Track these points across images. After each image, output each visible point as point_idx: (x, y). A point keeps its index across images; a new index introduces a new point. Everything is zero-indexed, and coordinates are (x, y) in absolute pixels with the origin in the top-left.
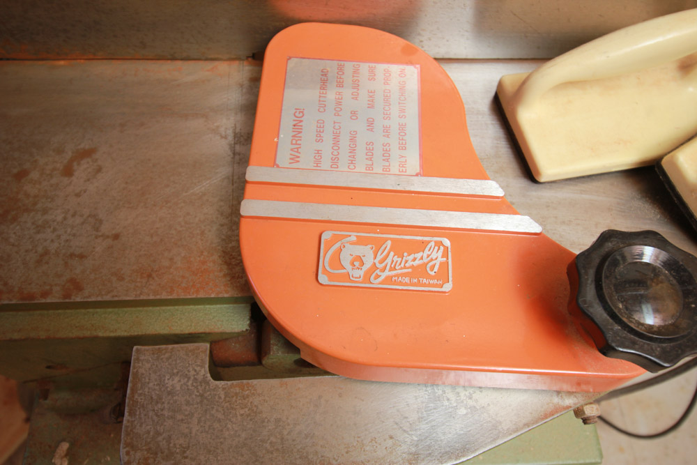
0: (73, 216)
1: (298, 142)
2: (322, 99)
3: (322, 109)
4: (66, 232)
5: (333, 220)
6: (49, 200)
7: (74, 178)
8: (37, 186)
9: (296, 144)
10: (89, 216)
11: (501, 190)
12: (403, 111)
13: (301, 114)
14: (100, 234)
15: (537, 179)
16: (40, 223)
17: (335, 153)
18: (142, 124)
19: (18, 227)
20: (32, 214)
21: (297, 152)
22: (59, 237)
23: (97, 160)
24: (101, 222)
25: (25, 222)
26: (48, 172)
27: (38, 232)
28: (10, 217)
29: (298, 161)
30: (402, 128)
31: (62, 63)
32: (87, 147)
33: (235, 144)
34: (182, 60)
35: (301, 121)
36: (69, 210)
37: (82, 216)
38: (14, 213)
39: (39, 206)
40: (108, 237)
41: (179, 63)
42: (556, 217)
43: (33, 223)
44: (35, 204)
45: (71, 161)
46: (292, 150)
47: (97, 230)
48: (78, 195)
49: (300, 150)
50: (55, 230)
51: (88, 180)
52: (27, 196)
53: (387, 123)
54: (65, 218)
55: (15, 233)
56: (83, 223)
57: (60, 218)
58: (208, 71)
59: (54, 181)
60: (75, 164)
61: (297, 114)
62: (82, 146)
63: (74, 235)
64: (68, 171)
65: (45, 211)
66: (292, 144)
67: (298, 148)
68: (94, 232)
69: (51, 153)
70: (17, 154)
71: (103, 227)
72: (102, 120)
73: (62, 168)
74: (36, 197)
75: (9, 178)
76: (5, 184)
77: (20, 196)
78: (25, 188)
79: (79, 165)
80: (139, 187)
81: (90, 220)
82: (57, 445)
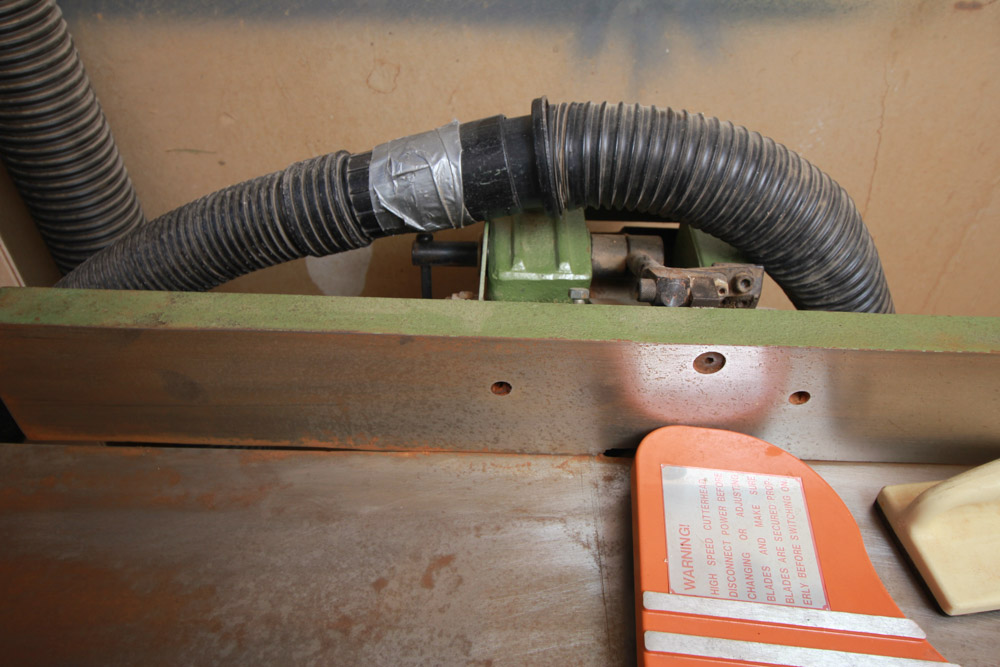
0: (440, 635)
1: (690, 564)
2: (705, 514)
3: (707, 527)
4: (434, 655)
5: (746, 659)
6: (412, 616)
7: (434, 590)
8: (398, 598)
9: (688, 566)
10: (457, 636)
11: (921, 631)
12: (793, 531)
13: (687, 532)
14: (470, 659)
15: (947, 613)
16: (406, 643)
17: (731, 578)
18: (498, 528)
19: (383, 648)
20: (396, 632)
21: (691, 575)
22: (428, 660)
23: (456, 569)
24: (470, 644)
25: (391, 641)
26: (407, 582)
27: (406, 654)
28: (373, 635)
29: (693, 587)
30: (797, 550)
31: (407, 454)
32: (445, 553)
33: (599, 554)
34: (529, 454)
35: (688, 540)
36: (434, 629)
37: (449, 636)
38: (377, 630)
39: (402, 622)
40: (480, 663)
41: (527, 459)
42: (975, 660)
43: (399, 643)
44: (398, 620)
45: (430, 570)
46: (684, 573)
47: (467, 653)
48: (441, 611)
49: (693, 574)
50: (422, 653)
51: (451, 593)
52: (389, 609)
53: (780, 544)
54: (432, 639)
55: (381, 654)
56: (451, 646)
57: (426, 638)
58: (559, 467)
59: (415, 593)
60: (434, 573)
61: (682, 531)
62: (439, 552)
63: (443, 659)
64: (428, 582)
65: (410, 629)
66: (683, 566)
67: (691, 571)
68: (464, 657)
69: (408, 559)
70: (373, 560)
71: (473, 651)
72: (456, 522)
73: (421, 578)
74: (398, 611)
75: (368, 588)
76: (364, 595)
77: (382, 609)
78: (386, 600)
79: (438, 574)
80: (505, 603)
81: (458, 641)
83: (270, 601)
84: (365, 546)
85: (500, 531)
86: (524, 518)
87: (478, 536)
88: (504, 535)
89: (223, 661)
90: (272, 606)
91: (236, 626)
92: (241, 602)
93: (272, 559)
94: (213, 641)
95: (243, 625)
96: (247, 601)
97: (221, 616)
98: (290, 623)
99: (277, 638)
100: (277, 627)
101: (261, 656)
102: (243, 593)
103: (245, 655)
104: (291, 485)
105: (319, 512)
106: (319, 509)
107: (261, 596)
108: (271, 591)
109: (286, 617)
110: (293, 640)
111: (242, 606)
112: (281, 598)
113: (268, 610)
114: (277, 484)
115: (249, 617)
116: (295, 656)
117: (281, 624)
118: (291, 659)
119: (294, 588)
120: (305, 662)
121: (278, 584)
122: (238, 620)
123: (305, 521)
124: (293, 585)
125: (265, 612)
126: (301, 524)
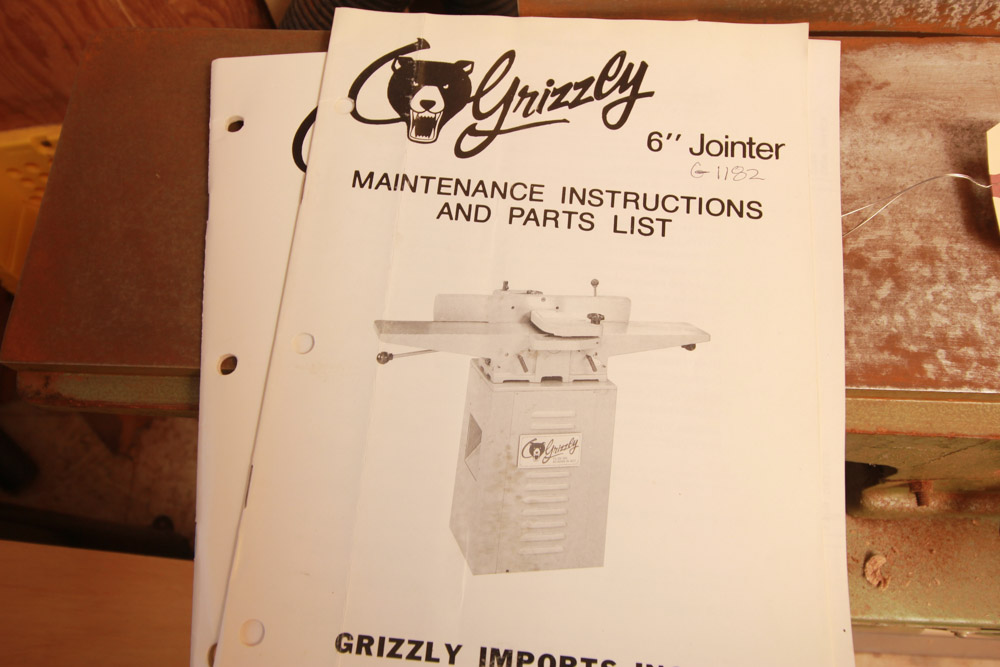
82: (863, 558)
83: (917, 232)
89: (884, 302)
90: (922, 238)
91: (884, 261)
92: (879, 233)
93: (900, 180)
94: (860, 278)
95: (892, 261)
96: (886, 232)
97: (860, 249)
98: (953, 258)
99: (942, 275)
100: (938, 264)
101: (930, 298)
102: (877, 222)
103: (909, 295)
104: (886, 84)
105: (939, 119)
106: (938, 116)
107: (901, 225)
108: (913, 220)
109: (944, 251)
110: (964, 279)
111: (881, 238)
112: (928, 228)
113: (916, 243)
114: (869, 83)
115: (896, 251)
116: (975, 297)
117: (941, 260)
118: (968, 301)
119: (941, 216)
120: (990, 305)
121: (919, 211)
122: (884, 254)
123: (924, 131)
124: (938, 212)
125: (913, 245)
126: (920, 135)
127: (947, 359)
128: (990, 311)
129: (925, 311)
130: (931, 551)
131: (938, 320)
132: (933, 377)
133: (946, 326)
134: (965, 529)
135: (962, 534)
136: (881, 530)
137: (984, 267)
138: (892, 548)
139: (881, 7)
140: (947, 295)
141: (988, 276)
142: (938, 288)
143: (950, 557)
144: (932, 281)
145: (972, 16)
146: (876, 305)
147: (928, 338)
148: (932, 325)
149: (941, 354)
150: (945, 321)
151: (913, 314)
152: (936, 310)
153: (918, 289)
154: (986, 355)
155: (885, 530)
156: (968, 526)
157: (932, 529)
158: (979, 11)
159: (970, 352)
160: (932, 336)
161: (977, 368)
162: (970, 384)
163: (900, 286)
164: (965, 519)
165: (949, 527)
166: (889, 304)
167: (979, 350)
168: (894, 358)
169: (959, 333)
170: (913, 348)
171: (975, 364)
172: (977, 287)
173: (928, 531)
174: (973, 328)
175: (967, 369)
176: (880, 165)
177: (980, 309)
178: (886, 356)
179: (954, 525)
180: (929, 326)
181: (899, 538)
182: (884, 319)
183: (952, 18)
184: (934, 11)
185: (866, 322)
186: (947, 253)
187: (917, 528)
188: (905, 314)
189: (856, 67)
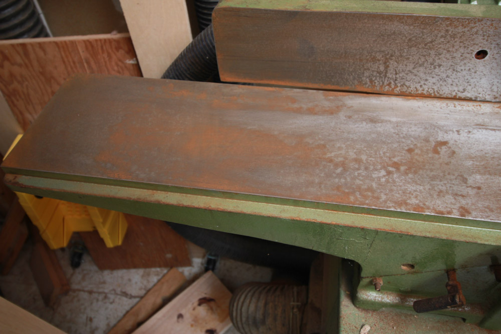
0: (449, 174)
6: (431, 165)
7: (441, 155)
8: (422, 157)
14: (468, 185)
19: (419, 177)
23: (450, 147)
24: (466, 179)
25: (422, 174)
26: (425, 151)
27: (432, 180)
28: (412, 171)
31: (410, 97)
32: (442, 140)
36: (445, 171)
37: (454, 175)
38: (414, 169)
39: (427, 167)
40: (474, 187)
41: (479, 103)
43: (427, 176)
44: (424, 166)
45: (436, 146)
47: (466, 183)
48: (447, 164)
51: (450, 157)
52: (418, 161)
56: (456, 179)
57: (441, 175)
58: (498, 108)
59: (430, 155)
60: (438, 148)
62: (439, 140)
64: (436, 152)
65: (431, 170)
68: (464, 184)
69: (422, 141)
70: (403, 140)
71: (468, 182)
72: (445, 128)
73: (432, 149)
74: (423, 162)
75: (404, 152)
76: (403, 154)
77: (414, 161)
78: (415, 157)
79: (441, 149)
80: (482, 164)
81: (459, 177)
82: (360, 327)
83: (355, 153)
84: (398, 134)
85: (471, 133)
86: (483, 128)
87: (459, 134)
88: (474, 135)
89: (338, 174)
90: (357, 155)
91: (340, 161)
92: (340, 152)
93: (351, 136)
94: (330, 166)
95: (344, 161)
96: (343, 152)
97: (332, 157)
98: (367, 162)
99: (362, 168)
100: (361, 164)
101: (356, 174)
102: (340, 148)
103: (348, 173)
104: (352, 107)
105: (370, 119)
106: (370, 118)
107: (349, 150)
108: (354, 149)
109: (364, 160)
110: (371, 169)
111: (341, 154)
112: (360, 152)
113: (354, 156)
114: (345, 106)
115: (346, 158)
116: (374, 176)
117: (363, 163)
118: (372, 177)
119: (365, 149)
120: (380, 179)
121: (357, 146)
122: (341, 159)
123: (364, 122)
124: (364, 147)
125: (353, 157)
126: (362, 123)
127: (360, 195)
128: (380, 181)
129: (354, 178)
130: (393, 328)
131: (358, 182)
132: (353, 201)
133: (361, 184)
134: (411, 319)
135: (409, 322)
136: (370, 315)
137: (380, 166)
138: (375, 324)
139: (349, 80)
140: (363, 174)
141: (381, 169)
142: (359, 172)
143: (403, 332)
144: (358, 169)
145: (384, 86)
146: (334, 175)
147: (353, 188)
148: (356, 183)
149: (357, 194)
150: (361, 182)
151: (349, 179)
152: (358, 179)
153: (352, 171)
154: (376, 195)
155: (372, 315)
156: (412, 318)
157: (395, 318)
158: (385, 84)
159: (370, 194)
160: (355, 187)
161: (371, 199)
162: (367, 204)
163: (345, 169)
164: (411, 315)
165: (403, 318)
166: (339, 176)
167: (373, 193)
168: (338, 193)
169: (366, 187)
170: (347, 191)
171: (371, 198)
172: (376, 172)
173: (392, 318)
174: (372, 186)
175: (367, 199)
176: (344, 131)
177: (376, 180)
178: (335, 192)
179: (406, 317)
180: (354, 184)
181: (378, 320)
182: (337, 180)
183: (376, 87)
184: (369, 83)
185: (329, 180)
186: (366, 160)
187: (388, 316)
188: (345, 179)
189: (342, 101)
